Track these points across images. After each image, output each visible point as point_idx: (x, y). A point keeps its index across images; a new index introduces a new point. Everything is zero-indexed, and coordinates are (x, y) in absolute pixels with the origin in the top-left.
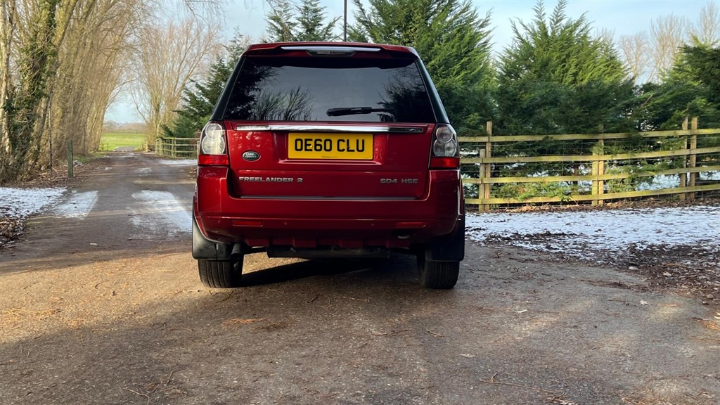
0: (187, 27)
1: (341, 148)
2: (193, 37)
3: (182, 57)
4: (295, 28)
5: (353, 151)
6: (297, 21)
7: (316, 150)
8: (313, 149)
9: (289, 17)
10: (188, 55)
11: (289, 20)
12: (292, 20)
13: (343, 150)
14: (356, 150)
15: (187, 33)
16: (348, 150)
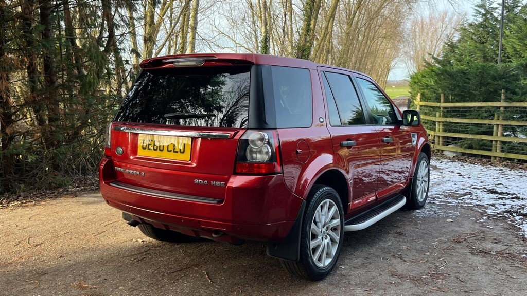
0: (443, 17)
1: (169, 150)
2: (447, 23)
3: (439, 36)
4: (497, 10)
5: (177, 152)
6: (498, 6)
7: (154, 149)
8: (152, 148)
9: (491, 3)
10: (442, 36)
11: (491, 6)
12: (494, 5)
13: (171, 151)
14: (179, 152)
15: (443, 22)
16: (174, 152)
